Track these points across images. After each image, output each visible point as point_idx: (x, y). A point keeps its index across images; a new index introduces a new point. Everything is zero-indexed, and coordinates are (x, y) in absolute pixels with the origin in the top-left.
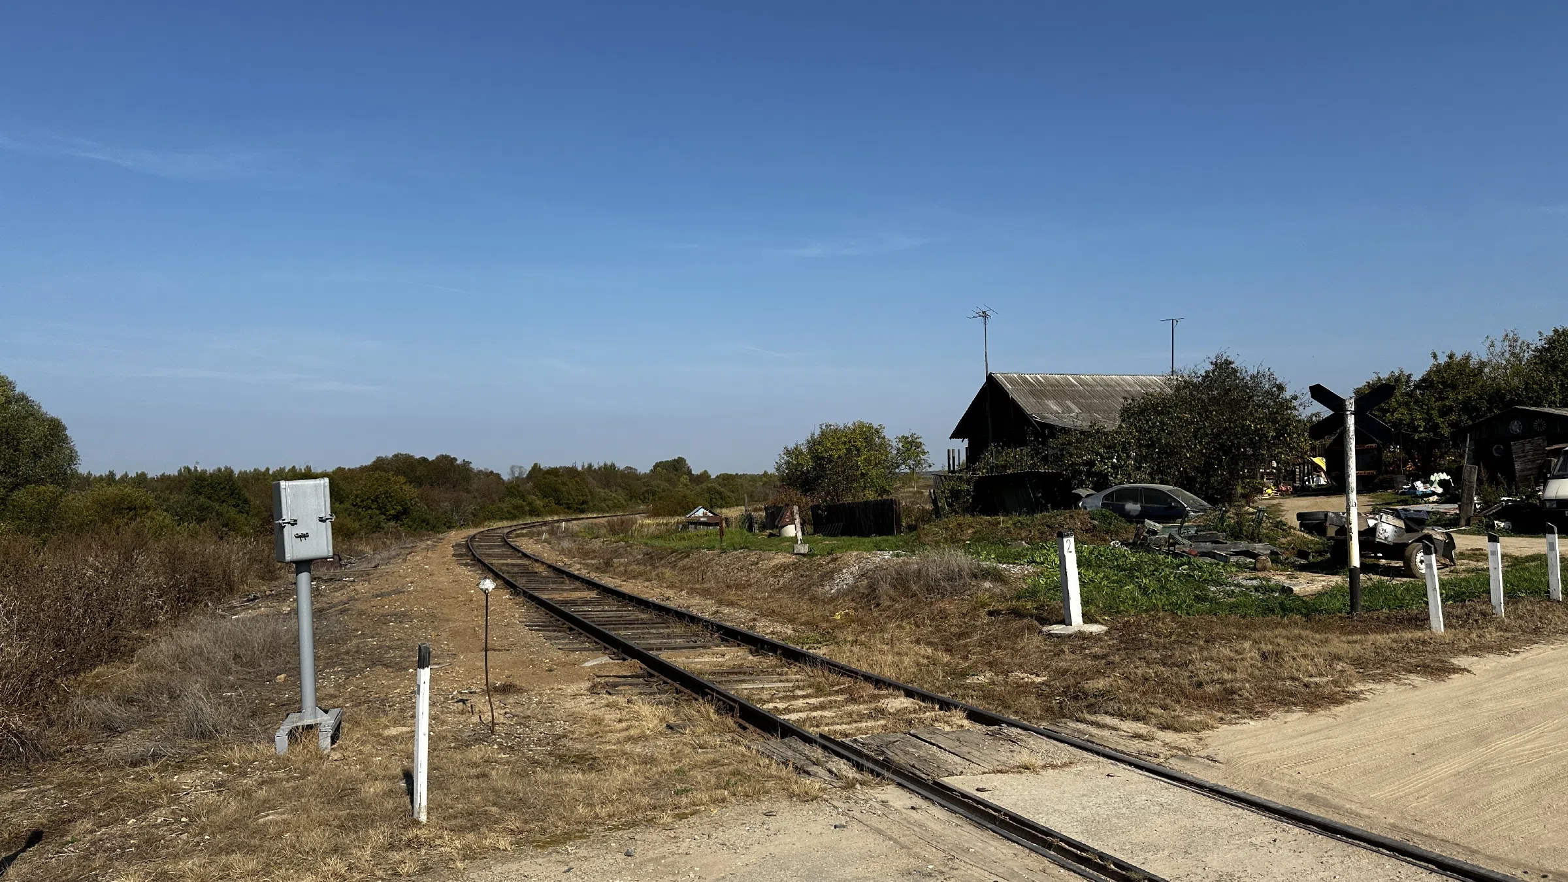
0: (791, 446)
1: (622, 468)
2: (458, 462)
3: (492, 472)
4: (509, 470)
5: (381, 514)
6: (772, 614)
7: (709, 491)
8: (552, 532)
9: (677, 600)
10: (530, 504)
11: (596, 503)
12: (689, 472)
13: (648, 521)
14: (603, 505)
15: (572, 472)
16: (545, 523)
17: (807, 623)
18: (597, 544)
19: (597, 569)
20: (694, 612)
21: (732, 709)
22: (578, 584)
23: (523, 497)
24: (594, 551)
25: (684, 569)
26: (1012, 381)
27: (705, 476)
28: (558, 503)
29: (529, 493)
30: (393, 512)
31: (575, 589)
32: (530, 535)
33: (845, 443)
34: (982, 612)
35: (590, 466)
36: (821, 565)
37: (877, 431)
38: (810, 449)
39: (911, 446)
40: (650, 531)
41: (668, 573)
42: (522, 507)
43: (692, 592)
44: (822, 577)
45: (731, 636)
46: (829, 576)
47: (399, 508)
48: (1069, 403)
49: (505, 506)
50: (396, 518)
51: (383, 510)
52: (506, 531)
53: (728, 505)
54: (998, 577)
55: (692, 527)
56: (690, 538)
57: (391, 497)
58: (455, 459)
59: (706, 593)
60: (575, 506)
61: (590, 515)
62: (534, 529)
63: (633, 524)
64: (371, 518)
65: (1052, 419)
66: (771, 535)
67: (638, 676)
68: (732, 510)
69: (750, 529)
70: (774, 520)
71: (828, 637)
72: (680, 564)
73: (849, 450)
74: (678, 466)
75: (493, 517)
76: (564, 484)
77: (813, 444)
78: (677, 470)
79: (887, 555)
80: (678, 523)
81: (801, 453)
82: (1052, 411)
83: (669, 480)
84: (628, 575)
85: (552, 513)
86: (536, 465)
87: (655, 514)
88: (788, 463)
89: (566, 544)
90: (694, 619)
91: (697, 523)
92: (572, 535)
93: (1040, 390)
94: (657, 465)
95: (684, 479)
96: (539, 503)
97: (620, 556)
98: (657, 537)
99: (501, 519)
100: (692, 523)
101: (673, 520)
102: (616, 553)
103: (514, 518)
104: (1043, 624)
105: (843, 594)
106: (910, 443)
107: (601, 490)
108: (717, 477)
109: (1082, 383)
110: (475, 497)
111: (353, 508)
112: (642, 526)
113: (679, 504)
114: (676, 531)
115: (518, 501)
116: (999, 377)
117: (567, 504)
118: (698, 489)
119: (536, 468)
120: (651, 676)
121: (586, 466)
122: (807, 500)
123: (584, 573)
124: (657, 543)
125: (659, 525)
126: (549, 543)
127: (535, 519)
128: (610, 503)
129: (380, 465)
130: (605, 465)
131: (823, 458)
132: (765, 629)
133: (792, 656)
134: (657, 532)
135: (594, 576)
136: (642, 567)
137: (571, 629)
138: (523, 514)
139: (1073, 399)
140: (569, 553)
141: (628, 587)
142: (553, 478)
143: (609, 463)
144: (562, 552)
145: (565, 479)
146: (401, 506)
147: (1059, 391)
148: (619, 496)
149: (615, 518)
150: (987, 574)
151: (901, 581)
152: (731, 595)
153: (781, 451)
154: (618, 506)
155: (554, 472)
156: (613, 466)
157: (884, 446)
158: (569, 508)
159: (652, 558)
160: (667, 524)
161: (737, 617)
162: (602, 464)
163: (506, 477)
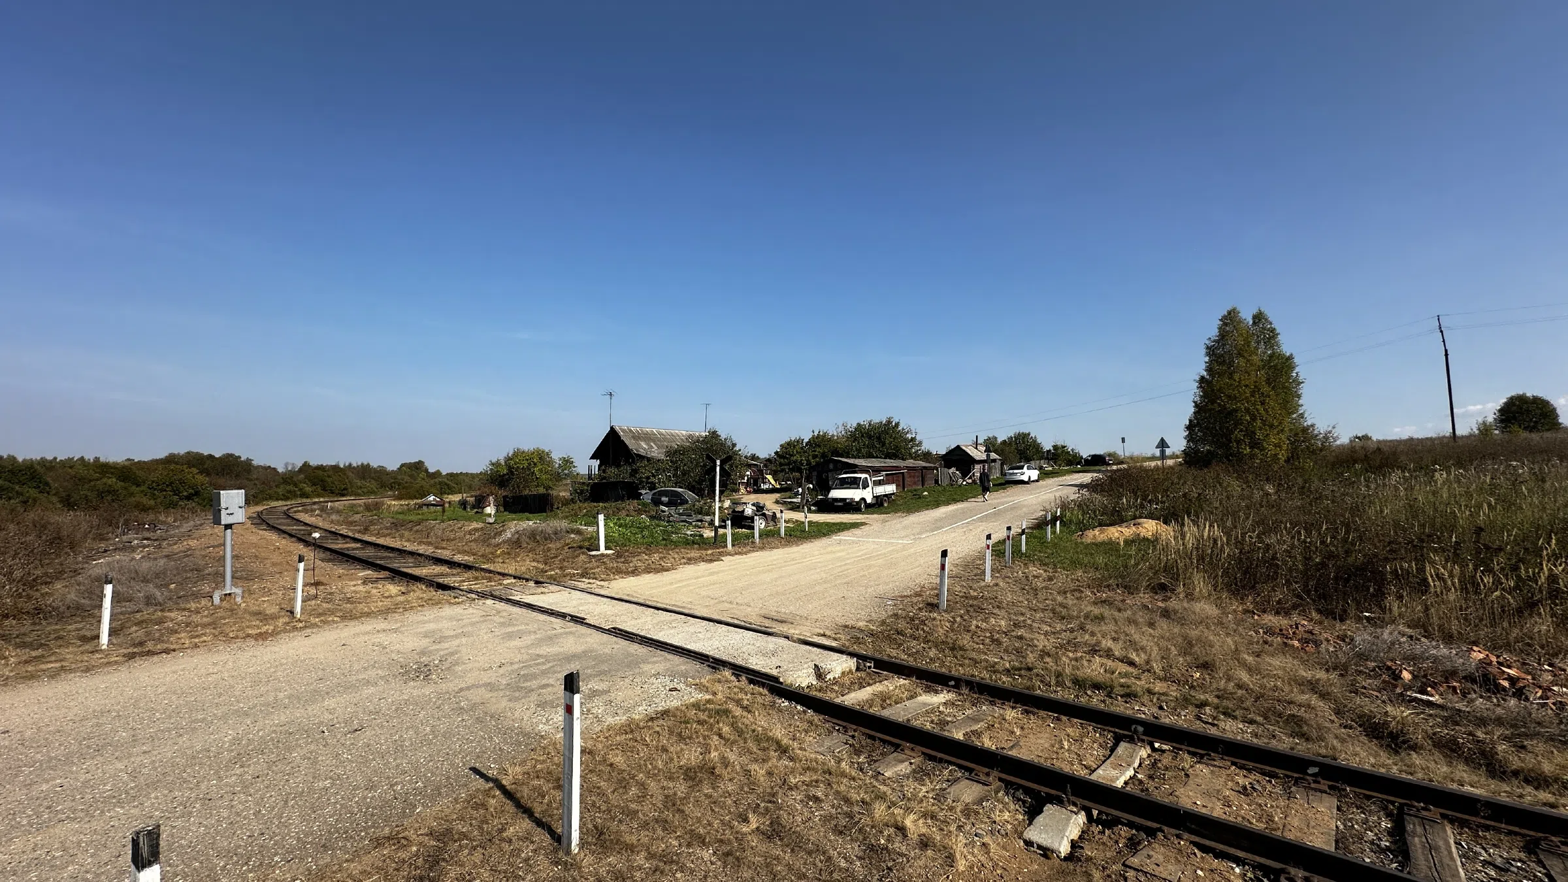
0: (494, 461)
1: (375, 466)
2: (242, 459)
3: (269, 467)
4: (283, 466)
5: (174, 495)
6: (464, 552)
7: (440, 483)
8: (323, 510)
9: (409, 547)
10: (301, 490)
11: (353, 489)
12: (426, 470)
13: (393, 503)
14: (360, 491)
15: (336, 468)
16: (315, 503)
17: (482, 556)
18: (357, 517)
19: (359, 532)
20: (421, 552)
21: (433, 585)
22: (348, 540)
23: (295, 485)
24: (355, 522)
25: (417, 531)
26: (623, 431)
27: (438, 473)
28: (324, 490)
29: (301, 482)
30: (185, 494)
31: (346, 543)
32: (306, 511)
33: (527, 460)
34: (567, 547)
35: (350, 465)
36: (496, 528)
37: (548, 454)
38: (505, 462)
39: (567, 462)
40: (396, 509)
41: (406, 534)
42: (295, 491)
43: (420, 543)
44: (495, 534)
45: (439, 561)
46: (500, 534)
47: (191, 491)
48: (652, 444)
49: (280, 491)
50: (188, 498)
51: (176, 492)
52: (286, 508)
53: (453, 493)
54: (579, 532)
55: (424, 508)
56: (423, 514)
57: (184, 483)
58: (240, 457)
59: (429, 544)
60: (337, 492)
61: (349, 498)
62: (309, 507)
63: (383, 504)
64: (165, 498)
65: (642, 452)
66: (477, 512)
67: (388, 578)
68: (456, 495)
69: (465, 508)
70: (480, 503)
71: (489, 561)
72: (415, 529)
73: (529, 464)
74: (418, 466)
75: (271, 498)
76: (329, 476)
77: (508, 459)
78: (417, 469)
79: (531, 523)
80: (416, 504)
81: (500, 464)
82: (643, 448)
83: (411, 476)
84: (378, 535)
85: (319, 496)
86: (306, 462)
87: (399, 498)
88: (491, 469)
89: (334, 517)
90: (420, 555)
91: (429, 505)
92: (338, 512)
93: (637, 437)
94: (402, 465)
95: (423, 475)
96: (308, 489)
97: (374, 524)
98: (400, 513)
99: (277, 500)
100: (425, 505)
101: (412, 502)
102: (372, 523)
103: (287, 499)
104: (589, 551)
105: (504, 542)
106: (567, 461)
107: (358, 481)
108: (447, 474)
109: (661, 434)
110: (255, 484)
111: (149, 491)
112: (389, 506)
113: (418, 491)
114: (415, 509)
115: (291, 488)
116: (617, 428)
117: (331, 490)
118: (432, 482)
119: (306, 465)
120: (394, 577)
121: (347, 464)
122: (502, 493)
123: (350, 534)
124: (401, 517)
125: (401, 505)
126: (321, 516)
127: (305, 500)
128: (365, 490)
129: (171, 460)
130: (362, 464)
131: (513, 468)
132: (458, 558)
133: (468, 567)
134: (400, 510)
135: (357, 536)
136: (389, 531)
137: (347, 561)
138: (295, 496)
139: (654, 442)
140: (338, 523)
141: (381, 541)
142: (320, 473)
143: (366, 463)
144: (332, 522)
145: (331, 473)
146: (193, 489)
147: (648, 437)
148: (373, 485)
149: (371, 500)
150: (573, 531)
151: (532, 535)
152: (444, 544)
153: (488, 463)
154: (372, 492)
155: (321, 468)
156: (368, 465)
157: (551, 462)
158: (333, 493)
159: (396, 525)
160: (407, 505)
161: (445, 554)
162: (360, 463)
163: (281, 470)
